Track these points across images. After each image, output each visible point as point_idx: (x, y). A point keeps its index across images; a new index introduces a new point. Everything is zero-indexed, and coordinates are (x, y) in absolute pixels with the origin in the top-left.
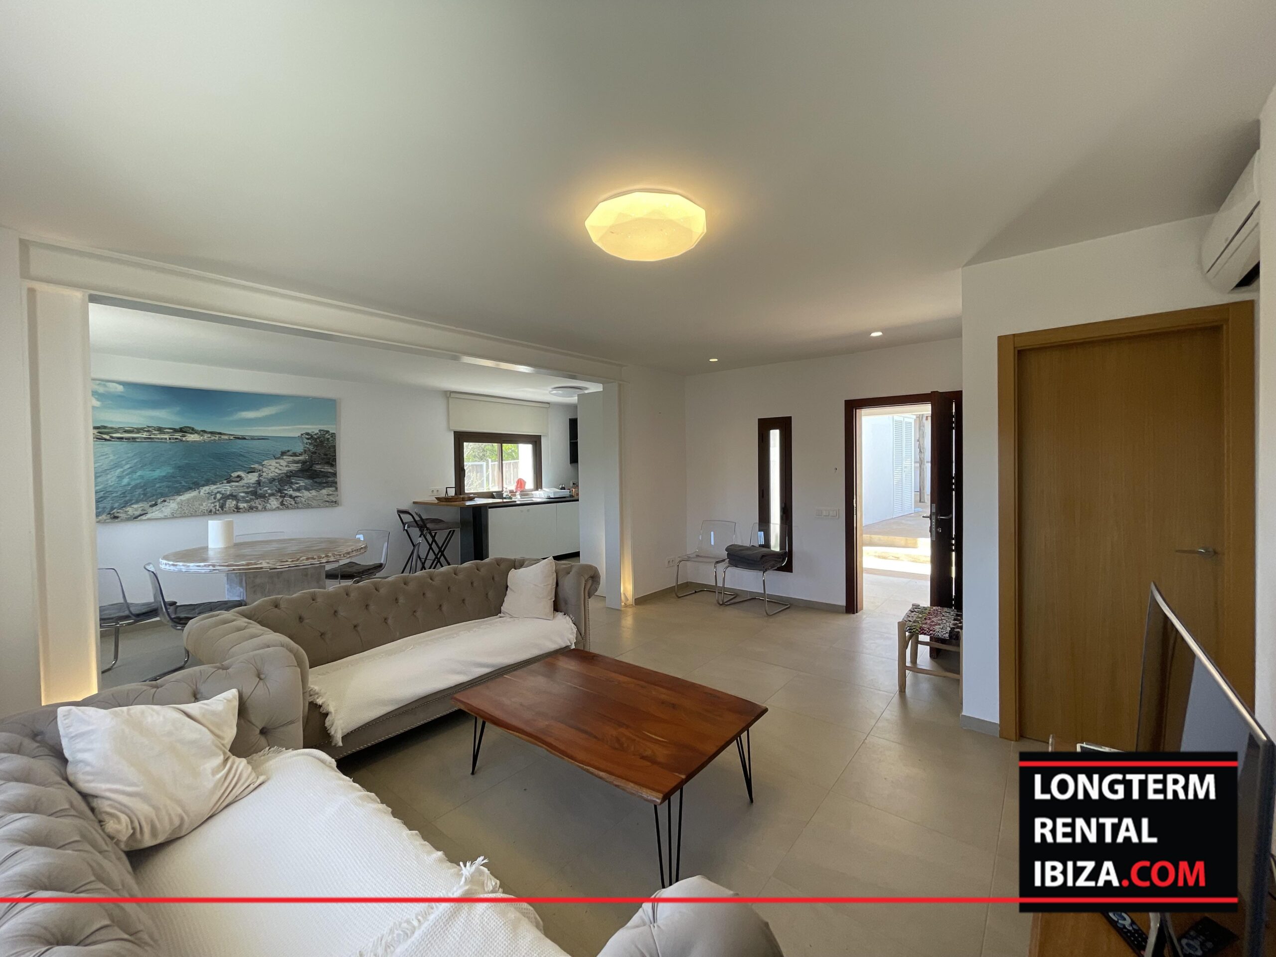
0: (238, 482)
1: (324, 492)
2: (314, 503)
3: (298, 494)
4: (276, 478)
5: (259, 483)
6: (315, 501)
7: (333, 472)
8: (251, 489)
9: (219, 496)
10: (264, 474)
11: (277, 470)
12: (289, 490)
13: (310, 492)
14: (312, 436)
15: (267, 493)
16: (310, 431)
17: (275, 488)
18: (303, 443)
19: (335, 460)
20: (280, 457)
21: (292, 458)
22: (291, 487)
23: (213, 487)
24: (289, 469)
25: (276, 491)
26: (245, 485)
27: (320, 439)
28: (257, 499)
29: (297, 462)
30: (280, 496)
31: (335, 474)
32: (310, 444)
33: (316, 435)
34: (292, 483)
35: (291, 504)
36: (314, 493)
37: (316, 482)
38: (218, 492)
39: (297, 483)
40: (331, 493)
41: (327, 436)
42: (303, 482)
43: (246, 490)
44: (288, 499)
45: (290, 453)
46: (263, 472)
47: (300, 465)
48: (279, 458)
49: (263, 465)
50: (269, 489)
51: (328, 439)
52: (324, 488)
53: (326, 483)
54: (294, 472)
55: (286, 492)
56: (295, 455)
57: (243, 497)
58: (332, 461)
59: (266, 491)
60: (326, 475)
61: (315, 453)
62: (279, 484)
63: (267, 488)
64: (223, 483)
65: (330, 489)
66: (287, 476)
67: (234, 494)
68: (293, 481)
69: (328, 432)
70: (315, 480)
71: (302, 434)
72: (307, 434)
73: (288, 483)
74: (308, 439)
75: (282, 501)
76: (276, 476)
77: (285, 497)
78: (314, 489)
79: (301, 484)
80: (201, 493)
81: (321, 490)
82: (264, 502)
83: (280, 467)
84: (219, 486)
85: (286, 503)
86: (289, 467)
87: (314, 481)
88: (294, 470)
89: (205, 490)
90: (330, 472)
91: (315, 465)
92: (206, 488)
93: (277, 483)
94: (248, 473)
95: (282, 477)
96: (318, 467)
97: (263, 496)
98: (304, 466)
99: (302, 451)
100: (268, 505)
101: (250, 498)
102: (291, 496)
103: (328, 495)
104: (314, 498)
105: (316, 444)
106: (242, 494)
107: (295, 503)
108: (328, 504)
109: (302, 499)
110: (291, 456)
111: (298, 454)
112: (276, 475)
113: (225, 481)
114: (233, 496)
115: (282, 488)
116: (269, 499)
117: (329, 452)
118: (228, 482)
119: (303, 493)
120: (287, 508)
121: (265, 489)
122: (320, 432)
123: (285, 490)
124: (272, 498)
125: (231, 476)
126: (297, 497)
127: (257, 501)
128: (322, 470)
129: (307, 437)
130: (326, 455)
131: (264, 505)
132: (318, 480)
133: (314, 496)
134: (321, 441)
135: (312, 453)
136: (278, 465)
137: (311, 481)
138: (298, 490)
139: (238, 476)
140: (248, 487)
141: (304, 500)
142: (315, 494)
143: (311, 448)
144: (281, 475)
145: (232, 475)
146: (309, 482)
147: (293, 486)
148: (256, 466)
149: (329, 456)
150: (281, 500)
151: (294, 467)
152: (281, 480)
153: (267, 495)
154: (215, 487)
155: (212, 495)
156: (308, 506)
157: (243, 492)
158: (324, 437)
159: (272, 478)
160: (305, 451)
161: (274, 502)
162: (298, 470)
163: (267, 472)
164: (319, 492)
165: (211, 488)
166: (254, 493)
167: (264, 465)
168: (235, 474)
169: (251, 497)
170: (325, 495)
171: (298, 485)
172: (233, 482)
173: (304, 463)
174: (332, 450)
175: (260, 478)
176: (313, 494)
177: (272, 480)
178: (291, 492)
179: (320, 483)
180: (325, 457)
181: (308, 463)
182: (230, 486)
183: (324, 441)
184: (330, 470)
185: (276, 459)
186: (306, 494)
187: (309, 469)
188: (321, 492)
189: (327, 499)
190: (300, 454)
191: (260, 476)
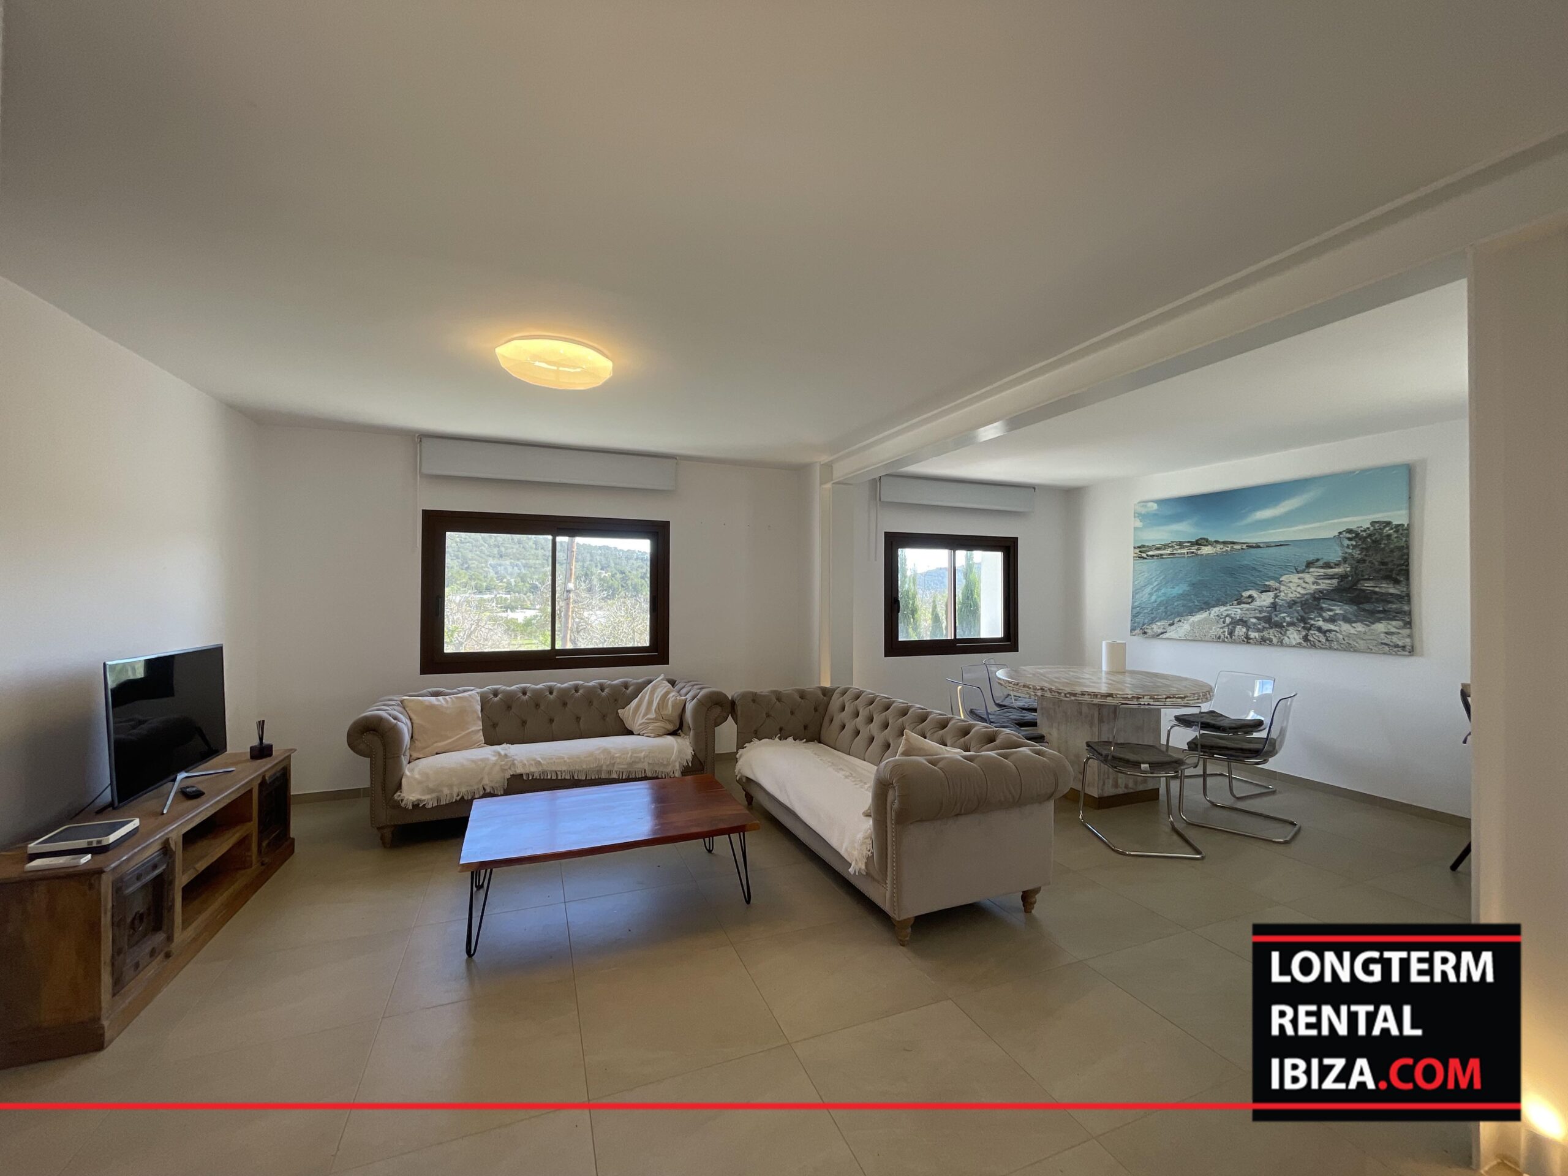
0: (1249, 603)
1: (1380, 627)
2: (1361, 644)
3: (1331, 627)
4: (1298, 600)
5: (1274, 606)
6: (1361, 642)
7: (1399, 593)
8: (1264, 614)
9: (1228, 620)
10: (1282, 594)
11: (1299, 589)
12: (1317, 619)
13: (1354, 625)
14: (1357, 534)
15: (1284, 622)
16: (1353, 527)
17: (1296, 615)
18: (1342, 546)
19: (1406, 573)
20: (1305, 570)
21: (1322, 570)
22: (1321, 616)
23: (1223, 609)
24: (1318, 587)
25: (1298, 619)
26: (1257, 608)
27: (1373, 538)
28: (1272, 628)
29: (1331, 577)
30: (1303, 627)
31: (1406, 598)
32: (1354, 547)
33: (1365, 531)
34: (1322, 609)
35: (1320, 641)
36: (1360, 627)
37: (1364, 610)
38: (1228, 615)
39: (1331, 610)
40: (1394, 630)
41: (1387, 531)
42: (1340, 609)
43: (1258, 615)
44: (1316, 632)
45: (1320, 563)
46: (1280, 592)
47: (1335, 582)
48: (1303, 572)
49: (1280, 582)
50: (1288, 616)
51: (1389, 536)
52: (1379, 620)
53: (1384, 611)
54: (1325, 592)
55: (1312, 622)
56: (1327, 565)
57: (1254, 624)
58: (1398, 575)
59: (1284, 618)
60: (1385, 598)
61: (1362, 561)
62: (1302, 609)
63: (1285, 615)
64: (1233, 605)
65: (1394, 623)
66: (1316, 599)
67: (1245, 619)
68: (1324, 605)
69: (1388, 523)
70: (1361, 606)
71: (1340, 533)
72: (1350, 531)
73: (1315, 609)
74: (1350, 539)
75: (1307, 635)
76: (1298, 598)
77: (1310, 629)
78: (1361, 621)
79: (1337, 612)
80: (1212, 615)
81: (1373, 623)
82: (1281, 634)
83: (1304, 585)
84: (1229, 607)
85: (1312, 639)
86: (1318, 584)
87: (1359, 608)
88: (1327, 590)
89: (1215, 611)
90: (1392, 594)
91: (1362, 582)
92: (1216, 609)
93: (1300, 608)
94: (1262, 592)
95: (1307, 600)
96: (1368, 585)
97: (1279, 625)
98: (1342, 583)
99: (1340, 559)
100: (1286, 638)
101: (1263, 626)
102: (1319, 629)
103: (1386, 633)
104: (1359, 636)
105: (1364, 546)
106: (1254, 620)
107: (1327, 640)
108: (1386, 648)
109: (1338, 635)
110: (1322, 567)
111: (1332, 565)
112: (1298, 596)
113: (1235, 602)
114: (1243, 622)
115: (1306, 616)
116: (1287, 630)
117: (1390, 559)
118: (1239, 604)
119: (1340, 626)
120: (1314, 646)
121: (1283, 615)
122: (1372, 526)
123: (1311, 619)
124: (1291, 629)
125: (1242, 596)
126: (1330, 631)
127: (1271, 631)
128: (1377, 589)
129: (1350, 536)
130: (1383, 563)
131: (1280, 638)
132: (1367, 606)
133: (1360, 631)
134: (1374, 542)
135: (1359, 561)
136: (1301, 581)
137: (1356, 607)
138: (1332, 620)
139: (1250, 597)
140: (1260, 612)
141: (1341, 637)
142: (1363, 630)
143: (1356, 553)
144: (1306, 597)
145: (1243, 594)
146: (1350, 609)
147: (1324, 614)
148: (1271, 583)
149: (1390, 566)
150: (1304, 633)
151: (1325, 585)
152: (1305, 604)
153: (1285, 624)
154: (1225, 608)
155: (1221, 619)
156: (1349, 648)
157: (1255, 618)
158: (1380, 534)
159: (1293, 600)
160: (1345, 560)
161: (1294, 636)
162: (1331, 590)
163: (1286, 592)
164: (1369, 626)
165: (1222, 610)
166: (1268, 620)
167: (1282, 581)
168: (1246, 594)
169: (1264, 624)
170: (1382, 632)
171: (1331, 613)
172: (1244, 603)
173: (1343, 577)
174: (1396, 554)
175: (1277, 600)
176: (1358, 629)
177: (1293, 603)
178: (1321, 623)
179: (1372, 613)
180: (1382, 567)
181: (1350, 578)
182: (1240, 609)
183: (1382, 539)
184: (1392, 591)
185: (1298, 572)
186: (1345, 627)
187: (1351, 588)
188: (1374, 626)
189: (1385, 641)
190: (1336, 565)
191: (1276, 596)
